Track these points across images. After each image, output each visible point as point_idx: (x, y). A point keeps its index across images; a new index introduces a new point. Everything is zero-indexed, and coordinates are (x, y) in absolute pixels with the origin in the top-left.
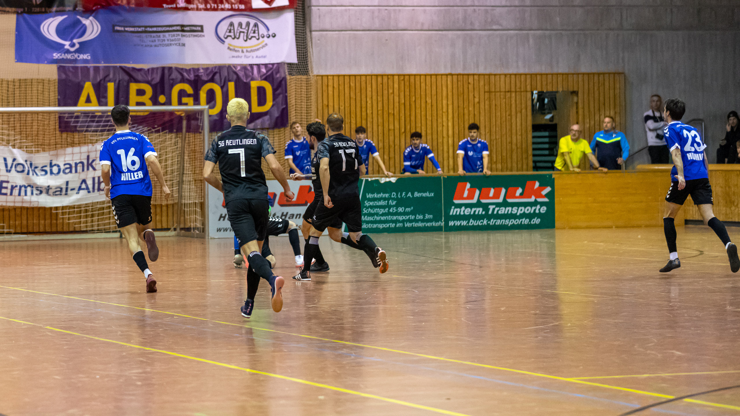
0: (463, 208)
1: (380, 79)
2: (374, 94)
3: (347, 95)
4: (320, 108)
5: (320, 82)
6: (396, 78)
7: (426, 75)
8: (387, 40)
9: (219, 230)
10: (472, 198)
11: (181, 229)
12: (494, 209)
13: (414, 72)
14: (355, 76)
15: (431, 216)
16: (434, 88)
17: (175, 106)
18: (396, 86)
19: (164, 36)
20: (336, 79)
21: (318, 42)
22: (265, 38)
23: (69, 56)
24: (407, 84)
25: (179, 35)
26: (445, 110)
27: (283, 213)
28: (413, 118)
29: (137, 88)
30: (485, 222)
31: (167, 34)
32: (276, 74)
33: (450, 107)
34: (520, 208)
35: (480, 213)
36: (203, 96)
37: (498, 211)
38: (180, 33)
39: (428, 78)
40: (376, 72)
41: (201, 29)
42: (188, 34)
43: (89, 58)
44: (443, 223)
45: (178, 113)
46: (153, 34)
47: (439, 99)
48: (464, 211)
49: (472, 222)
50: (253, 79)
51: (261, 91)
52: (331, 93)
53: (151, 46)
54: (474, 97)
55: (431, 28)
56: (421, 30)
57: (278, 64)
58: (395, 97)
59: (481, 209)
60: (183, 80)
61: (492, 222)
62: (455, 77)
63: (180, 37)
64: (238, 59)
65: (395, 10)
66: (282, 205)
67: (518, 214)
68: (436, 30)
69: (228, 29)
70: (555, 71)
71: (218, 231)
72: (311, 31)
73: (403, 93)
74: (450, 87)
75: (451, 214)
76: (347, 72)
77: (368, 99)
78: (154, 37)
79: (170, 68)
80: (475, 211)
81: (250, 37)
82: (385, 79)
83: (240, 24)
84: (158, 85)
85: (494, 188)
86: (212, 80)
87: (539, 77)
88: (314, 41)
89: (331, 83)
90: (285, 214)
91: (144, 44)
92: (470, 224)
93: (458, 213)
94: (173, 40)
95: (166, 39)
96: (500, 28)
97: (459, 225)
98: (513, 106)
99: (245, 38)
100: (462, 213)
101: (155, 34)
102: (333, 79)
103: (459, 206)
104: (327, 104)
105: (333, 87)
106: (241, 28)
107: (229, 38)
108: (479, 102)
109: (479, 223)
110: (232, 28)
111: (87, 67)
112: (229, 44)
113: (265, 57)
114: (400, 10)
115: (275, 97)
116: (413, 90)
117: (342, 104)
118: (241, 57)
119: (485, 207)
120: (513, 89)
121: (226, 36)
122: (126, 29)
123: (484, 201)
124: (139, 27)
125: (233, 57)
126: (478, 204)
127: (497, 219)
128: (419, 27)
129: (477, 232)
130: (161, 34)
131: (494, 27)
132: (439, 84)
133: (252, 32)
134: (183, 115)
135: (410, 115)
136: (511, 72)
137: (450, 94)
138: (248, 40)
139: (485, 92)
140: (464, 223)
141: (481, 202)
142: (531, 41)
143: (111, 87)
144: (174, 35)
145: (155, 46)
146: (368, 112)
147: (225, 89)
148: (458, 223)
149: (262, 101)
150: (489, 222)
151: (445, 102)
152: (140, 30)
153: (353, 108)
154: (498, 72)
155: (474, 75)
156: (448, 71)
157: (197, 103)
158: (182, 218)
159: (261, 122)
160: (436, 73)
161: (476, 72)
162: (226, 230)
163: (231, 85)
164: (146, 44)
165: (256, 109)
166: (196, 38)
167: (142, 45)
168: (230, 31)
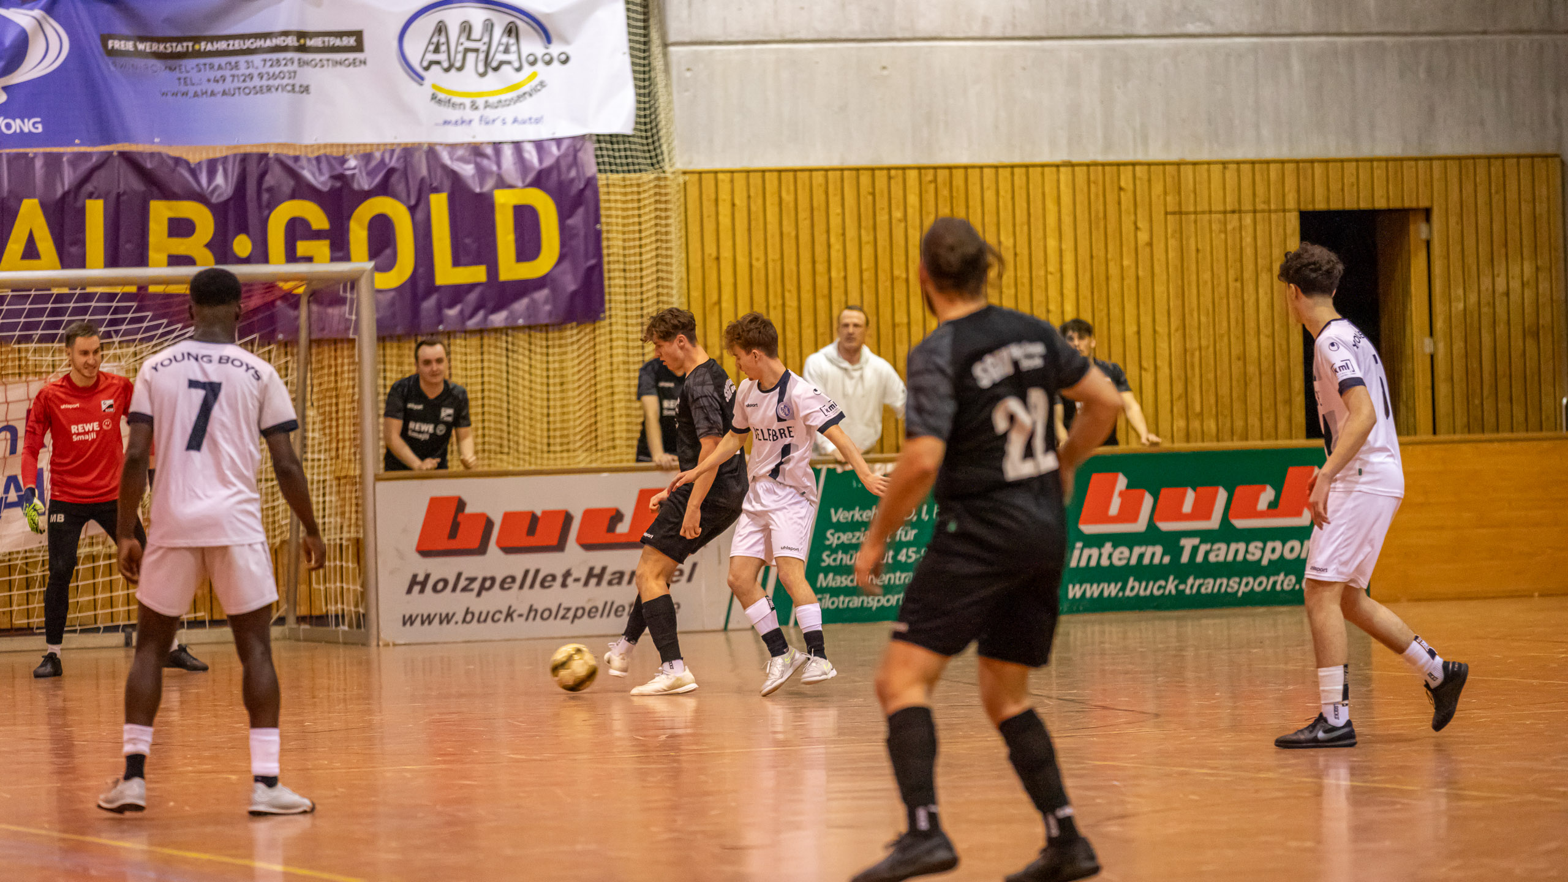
0: (1108, 547)
1: (865, 178)
2: (851, 222)
3: (773, 227)
4: (696, 264)
5: (693, 191)
6: (916, 176)
7: (996, 167)
8: (884, 68)
9: (408, 620)
10: (1134, 519)
11: (301, 619)
12: (1195, 550)
13: (964, 160)
16: (1023, 204)
17: (278, 263)
18: (913, 199)
19: (249, 64)
20: (740, 179)
21: (688, 74)
22: (540, 65)
24: (945, 192)
25: (292, 61)
26: (1053, 267)
27: (591, 569)
29: (172, 215)
30: (1171, 586)
31: (257, 59)
32: (569, 168)
33: (1069, 258)
34: (1270, 545)
35: (1156, 561)
36: (358, 235)
37: (1207, 553)
38: (296, 56)
39: (1004, 174)
40: (855, 161)
41: (358, 42)
42: (318, 57)
45: (286, 286)
46: (217, 61)
47: (1037, 234)
48: (1110, 556)
49: (1135, 588)
50: (502, 184)
51: (525, 217)
52: (725, 221)
53: (213, 94)
54: (1137, 228)
55: (1010, 33)
56: (983, 39)
57: (574, 138)
58: (910, 231)
59: (1159, 550)
60: (303, 190)
61: (1191, 585)
62: (1080, 172)
63: (295, 67)
64: (464, 127)
66: (588, 547)
67: (1265, 562)
68: (1026, 39)
69: (430, 43)
70: (1365, 151)
71: (404, 624)
72: (665, 45)
74: (1066, 199)
75: (1073, 564)
76: (772, 161)
77: (833, 240)
78: (220, 67)
79: (263, 156)
80: (1141, 556)
81: (494, 64)
82: (881, 176)
83: (466, 28)
84: (231, 203)
85: (1194, 489)
86: (384, 189)
87: (1318, 169)
88: (674, 72)
89: (724, 194)
90: (597, 571)
91: (192, 90)
92: (1128, 593)
93: (1093, 563)
94: (274, 77)
95: (255, 73)
96: (1208, 29)
97: (1096, 595)
98: (1249, 251)
99: (481, 69)
100: (1105, 562)
101: (223, 60)
102: (732, 181)
103: (1097, 541)
104: (714, 254)
105: (733, 205)
107: (434, 68)
108: (1150, 244)
109: (1154, 589)
110: (443, 40)
111: (27, 154)
112: (434, 86)
113: (538, 121)
115: (566, 234)
117: (758, 253)
118: (470, 122)
119: (1171, 542)
120: (1247, 206)
121: (425, 64)
122: (140, 45)
123: (1165, 526)
124: (179, 40)
125: (446, 123)
126: (1152, 536)
127: (1205, 577)
128: (976, 31)
129: (1149, 614)
130: (242, 59)
131: (1191, 28)
132: (1035, 194)
133: (502, 48)
134: (300, 290)
136: (1239, 155)
137: (1067, 221)
138: (490, 71)
139: (1166, 213)
140: (1111, 590)
141: (1157, 529)
142: (1296, 66)
143: (95, 212)
144: (277, 63)
145: (224, 93)
146: (834, 274)
147: (420, 215)
148: (1093, 590)
149: (528, 249)
150: (1181, 587)
151: (1052, 244)
152: (179, 48)
153: (790, 266)
154: (1204, 156)
155: (1134, 164)
156: (1061, 156)
157: (340, 254)
158: (303, 588)
159: (528, 308)
160: (1027, 160)
161: (1140, 157)
162: (428, 620)
163: (439, 204)
164: (198, 89)
165: (511, 269)
166: (340, 69)
167: (185, 94)
168: (437, 50)
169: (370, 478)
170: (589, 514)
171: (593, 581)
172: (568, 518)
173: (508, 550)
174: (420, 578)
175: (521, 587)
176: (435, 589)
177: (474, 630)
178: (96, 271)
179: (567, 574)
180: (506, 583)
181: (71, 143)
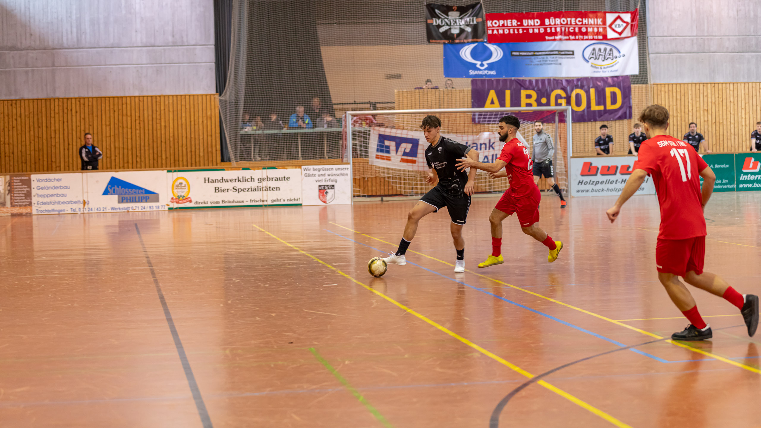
0: (749, 175)
2: (694, 96)
5: (655, 89)
6: (709, 85)
7: (730, 83)
8: (702, 59)
9: (578, 191)
10: (756, 168)
13: (722, 81)
14: (680, 84)
15: (727, 181)
16: (736, 92)
17: (552, 106)
19: (547, 58)
21: (655, 61)
22: (618, 59)
23: (480, 73)
24: (716, 89)
26: (743, 107)
27: (623, 180)
28: (721, 113)
29: (526, 93)
31: (549, 57)
33: (747, 105)
36: (573, 99)
38: (558, 56)
39: (731, 85)
40: (695, 81)
41: (573, 53)
42: (563, 56)
43: (495, 73)
44: (735, 186)
47: (740, 99)
48: (750, 177)
49: (756, 185)
50: (608, 86)
51: (614, 95)
53: (538, 65)
55: (733, 51)
56: (727, 52)
60: (559, 88)
62: (750, 85)
63: (558, 59)
64: (599, 73)
65: (708, 39)
66: (622, 174)
68: (737, 52)
69: (591, 53)
72: (649, 54)
73: (714, 96)
75: (741, 179)
76: (675, 81)
78: (540, 58)
80: (758, 178)
81: (606, 58)
83: (600, 50)
86: (579, 87)
89: (663, 89)
90: (624, 180)
92: (754, 186)
93: (746, 179)
94: (552, 61)
95: (548, 60)
99: (603, 59)
100: (749, 179)
102: (665, 87)
103: (747, 174)
106: (600, 52)
107: (592, 59)
110: (594, 52)
111: (491, 80)
113: (617, 71)
114: (711, 39)
115: (623, 99)
116: (720, 93)
118: (600, 72)
121: (589, 58)
122: (521, 54)
124: (530, 52)
125: (594, 72)
128: (725, 50)
130: (545, 57)
133: (608, 54)
134: (557, 113)
135: (719, 110)
137: (747, 96)
138: (605, 60)
140: (750, 186)
143: (508, 93)
144: (553, 58)
145: (541, 65)
147: (588, 94)
148: (745, 186)
149: (614, 102)
151: (743, 102)
152: (530, 54)
156: (745, 81)
157: (568, 103)
159: (613, 115)
160: (737, 82)
162: (583, 191)
163: (592, 91)
164: (535, 63)
165: (610, 107)
166: (569, 59)
167: (531, 65)
168: (593, 54)
169: (569, 158)
170: (623, 167)
171: (623, 182)
172: (617, 167)
173: (603, 175)
174: (581, 181)
175: (606, 183)
176: (585, 184)
177: (594, 194)
178: (508, 108)
179: (617, 181)
180: (602, 183)
181: (502, 77)
